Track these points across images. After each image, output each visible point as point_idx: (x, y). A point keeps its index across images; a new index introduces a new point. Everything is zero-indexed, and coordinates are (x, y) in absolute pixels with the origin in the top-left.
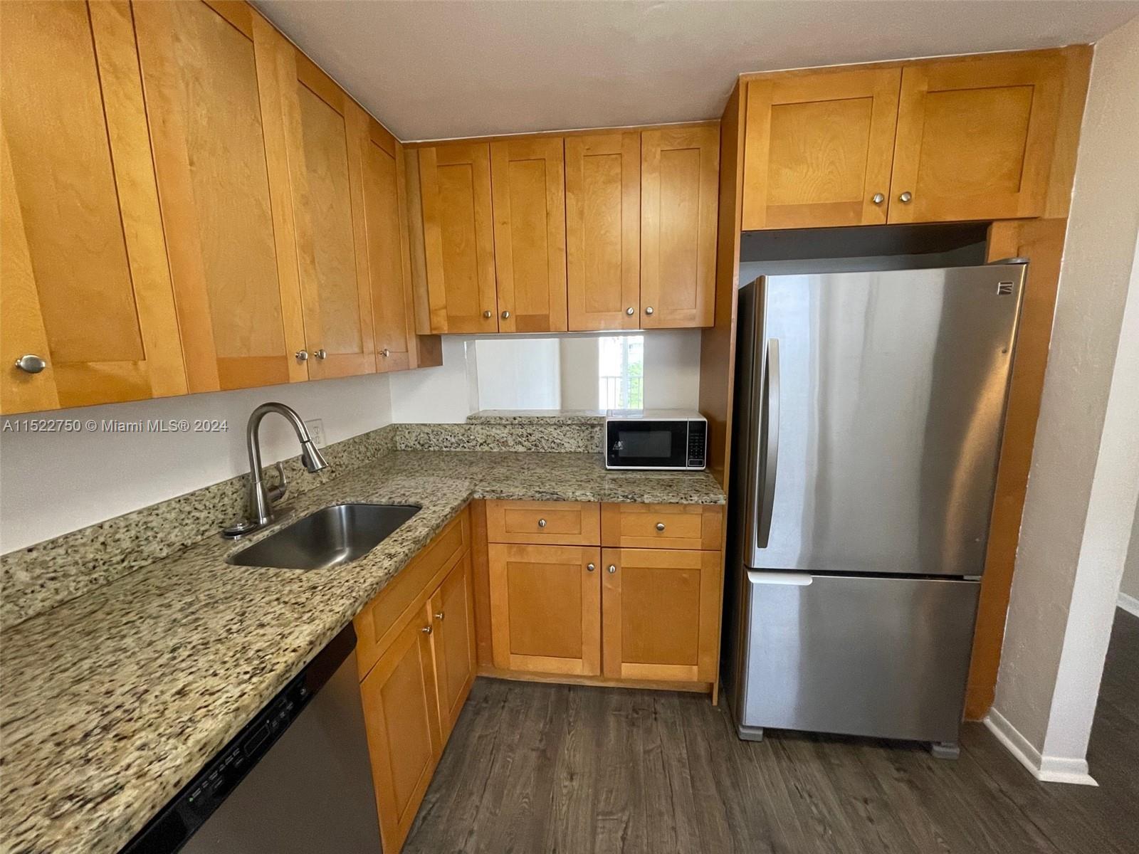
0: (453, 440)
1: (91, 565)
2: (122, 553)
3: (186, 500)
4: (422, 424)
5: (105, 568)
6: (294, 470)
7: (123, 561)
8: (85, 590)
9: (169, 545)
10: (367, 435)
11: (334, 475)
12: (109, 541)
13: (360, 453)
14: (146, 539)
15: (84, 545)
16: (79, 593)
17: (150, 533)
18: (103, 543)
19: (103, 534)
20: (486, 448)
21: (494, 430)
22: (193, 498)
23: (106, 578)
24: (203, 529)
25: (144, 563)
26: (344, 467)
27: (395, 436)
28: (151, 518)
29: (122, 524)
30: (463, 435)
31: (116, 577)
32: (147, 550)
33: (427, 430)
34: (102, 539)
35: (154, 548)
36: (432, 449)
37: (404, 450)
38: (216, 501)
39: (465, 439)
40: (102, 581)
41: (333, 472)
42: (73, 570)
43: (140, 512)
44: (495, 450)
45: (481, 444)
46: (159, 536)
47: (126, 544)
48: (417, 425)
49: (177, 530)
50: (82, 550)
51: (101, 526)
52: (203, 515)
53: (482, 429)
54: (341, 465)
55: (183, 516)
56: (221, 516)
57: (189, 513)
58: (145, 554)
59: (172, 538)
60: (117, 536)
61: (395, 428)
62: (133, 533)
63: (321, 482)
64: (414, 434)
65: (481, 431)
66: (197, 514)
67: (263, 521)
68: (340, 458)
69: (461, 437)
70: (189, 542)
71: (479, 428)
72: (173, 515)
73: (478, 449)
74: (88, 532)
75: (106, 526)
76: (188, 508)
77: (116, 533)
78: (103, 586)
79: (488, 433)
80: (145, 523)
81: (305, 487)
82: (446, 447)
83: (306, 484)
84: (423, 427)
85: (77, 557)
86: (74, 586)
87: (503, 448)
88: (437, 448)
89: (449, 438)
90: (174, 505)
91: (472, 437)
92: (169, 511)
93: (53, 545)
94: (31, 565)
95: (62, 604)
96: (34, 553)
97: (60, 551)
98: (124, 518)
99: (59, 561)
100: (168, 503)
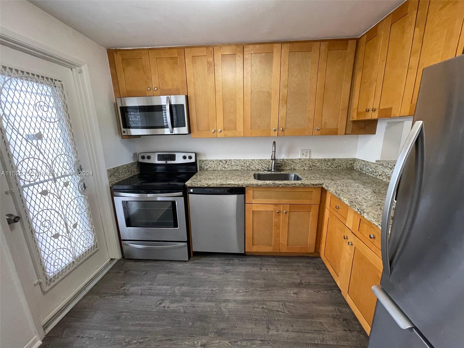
0: (370, 170)
1: (242, 166)
3: (261, 160)
4: (363, 161)
5: (244, 167)
6: (293, 162)
7: (247, 167)
9: (255, 168)
10: (334, 159)
11: (311, 168)
12: (245, 163)
13: (327, 165)
15: (242, 162)
17: (252, 164)
19: (245, 161)
20: (381, 178)
21: (386, 169)
22: (262, 160)
24: (263, 167)
25: (250, 169)
26: (317, 167)
27: (354, 163)
28: (253, 161)
29: (248, 161)
30: (374, 169)
31: (245, 169)
32: (251, 167)
33: (363, 163)
34: (244, 162)
35: (252, 167)
36: (363, 172)
37: (355, 170)
38: (268, 163)
39: (375, 171)
40: (243, 169)
41: (310, 167)
42: (239, 165)
43: (251, 160)
44: (384, 180)
45: (380, 175)
46: (254, 165)
47: (248, 164)
48: (361, 160)
49: (257, 166)
51: (245, 160)
52: (264, 165)
53: (382, 167)
54: (315, 166)
55: (259, 163)
56: (268, 167)
57: (261, 163)
58: (251, 168)
59: (256, 167)
61: (354, 160)
62: (249, 163)
63: (304, 169)
64: (359, 164)
65: (381, 169)
66: (262, 164)
67: (273, 170)
68: (315, 164)
69: (373, 170)
70: (259, 169)
71: (381, 166)
72: (257, 162)
73: (378, 177)
74: (242, 160)
76: (261, 162)
77: (247, 162)
79: (383, 171)
81: (297, 168)
82: (368, 173)
83: (297, 167)
84: (362, 161)
85: (240, 163)
86: (239, 168)
87: (388, 180)
88: (365, 172)
89: (369, 168)
90: (258, 160)
91: (377, 171)
92: (257, 161)
93: (238, 160)
94: (234, 162)
95: (237, 170)
96: (235, 161)
97: (238, 162)
98: (249, 160)
99: (238, 163)
100: (257, 160)
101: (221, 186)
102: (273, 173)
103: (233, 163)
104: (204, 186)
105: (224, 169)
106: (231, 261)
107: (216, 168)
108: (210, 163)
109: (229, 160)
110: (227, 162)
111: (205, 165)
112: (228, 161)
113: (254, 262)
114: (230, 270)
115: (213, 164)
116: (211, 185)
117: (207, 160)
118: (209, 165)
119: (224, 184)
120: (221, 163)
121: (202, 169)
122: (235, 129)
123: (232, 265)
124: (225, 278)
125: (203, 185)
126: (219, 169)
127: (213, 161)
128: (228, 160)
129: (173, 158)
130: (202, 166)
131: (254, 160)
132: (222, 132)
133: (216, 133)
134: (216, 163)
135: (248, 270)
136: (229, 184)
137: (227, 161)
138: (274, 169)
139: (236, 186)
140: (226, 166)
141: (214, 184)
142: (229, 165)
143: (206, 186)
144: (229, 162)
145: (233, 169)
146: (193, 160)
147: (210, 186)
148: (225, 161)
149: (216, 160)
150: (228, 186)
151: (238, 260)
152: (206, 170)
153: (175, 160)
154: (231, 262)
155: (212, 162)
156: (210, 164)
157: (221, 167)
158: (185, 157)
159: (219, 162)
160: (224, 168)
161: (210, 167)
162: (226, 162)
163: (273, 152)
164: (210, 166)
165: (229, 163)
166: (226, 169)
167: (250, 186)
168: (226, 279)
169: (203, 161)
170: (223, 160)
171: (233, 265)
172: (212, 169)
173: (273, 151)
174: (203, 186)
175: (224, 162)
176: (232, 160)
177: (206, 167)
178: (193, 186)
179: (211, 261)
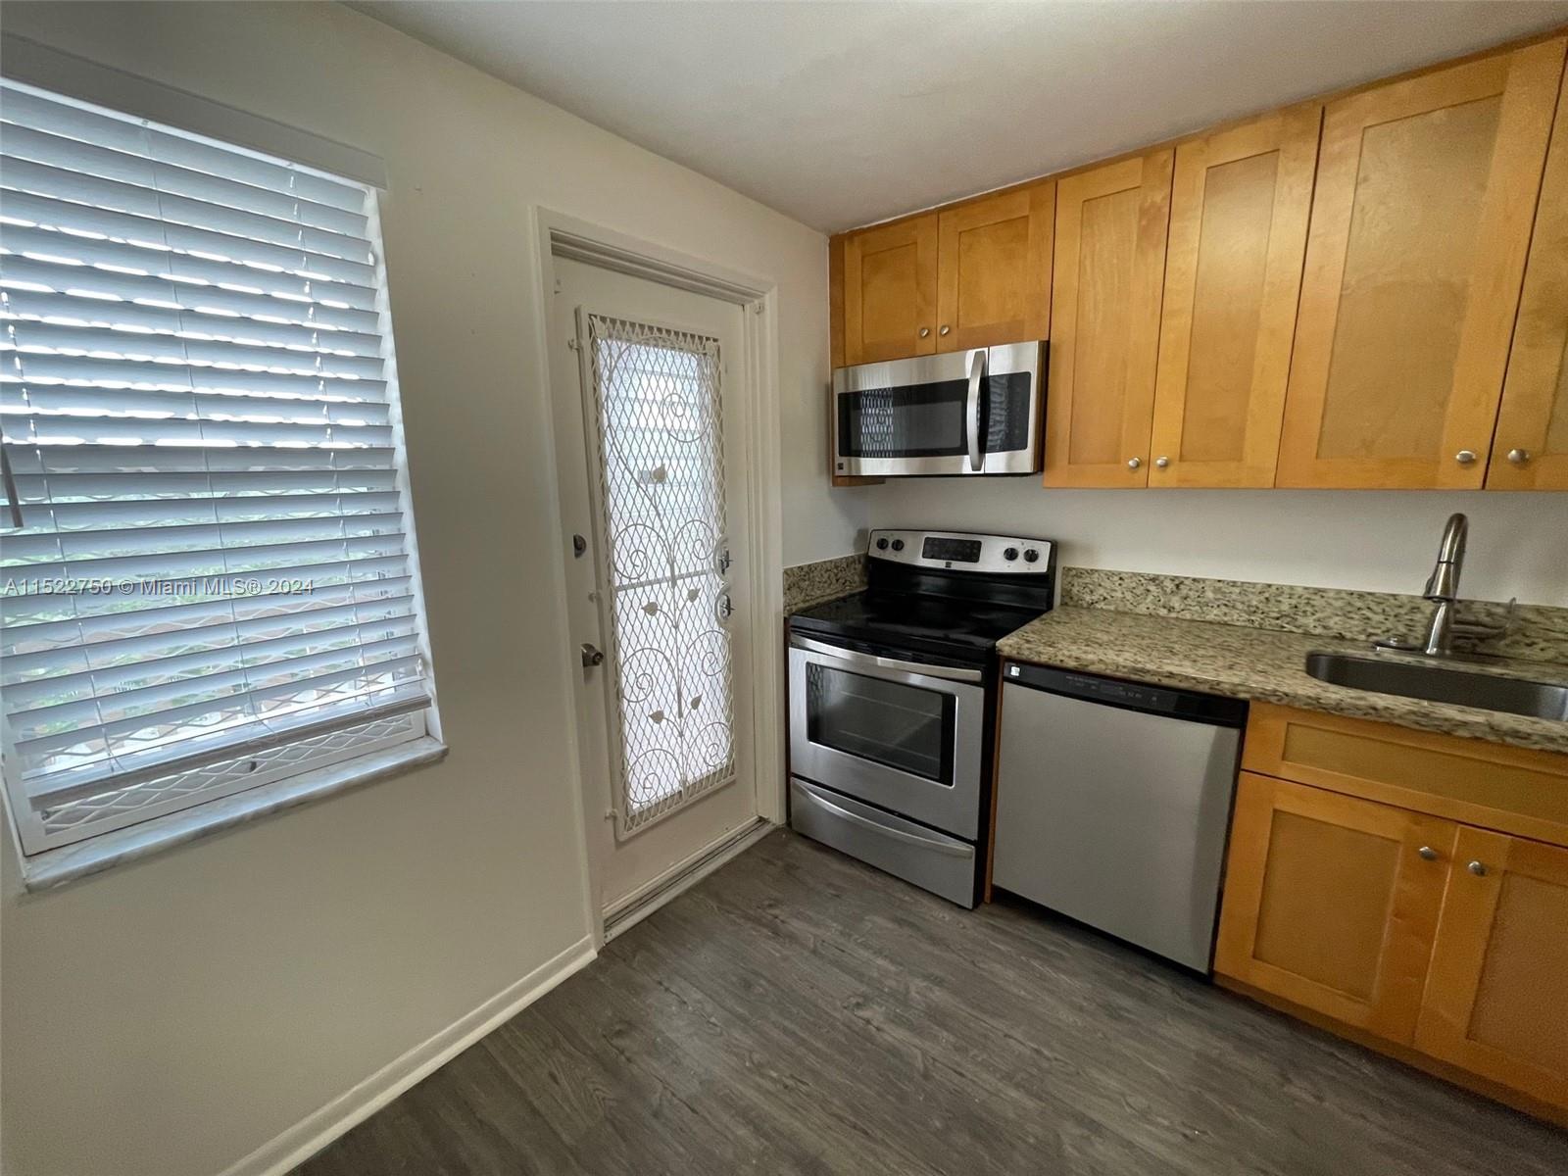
1: (1253, 609)
2: (1279, 612)
3: (1361, 596)
5: (1262, 616)
7: (1278, 619)
8: (1243, 624)
9: (1325, 628)
12: (1272, 599)
14: (1304, 612)
15: (1253, 593)
16: (1238, 624)
17: (1309, 609)
18: (1267, 599)
19: (1271, 593)
22: (1370, 598)
23: (1260, 624)
24: (1371, 631)
25: (1294, 629)
28: (1314, 597)
29: (1287, 591)
31: (1268, 627)
32: (1302, 620)
34: (1267, 595)
35: (1309, 622)
38: (1402, 611)
40: (1256, 624)
42: (1239, 606)
43: (1306, 588)
46: (1318, 615)
47: (1285, 607)
49: (1337, 619)
50: (1251, 596)
51: (1270, 586)
52: (1377, 618)
55: (1349, 609)
56: (1402, 629)
57: (1360, 609)
58: (1297, 623)
59: (1331, 623)
60: (1280, 599)
62: (1294, 602)
66: (1369, 614)
67: (1431, 650)
70: (1348, 635)
72: (1339, 604)
74: (1259, 586)
75: (1274, 588)
76: (1360, 604)
77: (1279, 595)
78: (1255, 628)
80: (1309, 599)
85: (1246, 599)
86: (1237, 617)
90: (1344, 595)
92: (1336, 599)
93: (1234, 584)
94: (1217, 590)
95: (1226, 624)
96: (1221, 584)
97: (1237, 590)
98: (1292, 588)
99: (1234, 596)
100: (1339, 592)
101: (1134, 677)
102: (1432, 663)
103: (1210, 595)
104: (1064, 665)
105: (1163, 612)
106: (1142, 980)
107: (1131, 607)
108: (1107, 584)
109: (1194, 580)
110: (1182, 587)
111: (1087, 590)
112: (1186, 582)
113: (1248, 1032)
114: (1128, 1011)
115: (1118, 588)
116: (1093, 663)
117: (1096, 571)
118: (1101, 591)
119: (1148, 671)
120: (1152, 588)
121: (1071, 603)
122: (1237, 455)
123: (1143, 997)
124: (1100, 1035)
125: (1062, 661)
126: (1142, 609)
127: (1121, 579)
128: (1187, 578)
129: (972, 551)
130: (1075, 590)
131: (1318, 591)
132: (1170, 470)
133: (1143, 470)
134: (1134, 585)
135: (1215, 1053)
136: (1171, 673)
137: (1182, 583)
138: (1440, 644)
139: (1204, 688)
140: (1176, 602)
141: (1106, 664)
142: (1189, 601)
143: (1071, 664)
144: (1193, 587)
145: (1208, 618)
146: (1041, 566)
147: (1087, 666)
148: (1173, 580)
149: (1134, 574)
150: (1165, 681)
151: (1173, 991)
152: (1085, 605)
153: (976, 560)
154: (1138, 983)
155: (1116, 578)
156: (1106, 588)
157: (1150, 605)
158: (1011, 555)
159: (1143, 581)
160: (1164, 607)
161: (1105, 599)
162: (1177, 586)
163: (1439, 562)
164: (1105, 595)
165: (1191, 593)
166: (1173, 615)
167: (1273, 699)
168: (1101, 1039)
169: (1080, 573)
170: (1166, 577)
171: (1145, 1001)
172: (1112, 608)
173: (1445, 558)
174: (1058, 663)
175: (1169, 586)
176: (1204, 580)
177: (1088, 598)
178: (1024, 657)
179: (1057, 945)
